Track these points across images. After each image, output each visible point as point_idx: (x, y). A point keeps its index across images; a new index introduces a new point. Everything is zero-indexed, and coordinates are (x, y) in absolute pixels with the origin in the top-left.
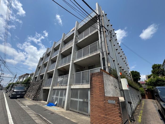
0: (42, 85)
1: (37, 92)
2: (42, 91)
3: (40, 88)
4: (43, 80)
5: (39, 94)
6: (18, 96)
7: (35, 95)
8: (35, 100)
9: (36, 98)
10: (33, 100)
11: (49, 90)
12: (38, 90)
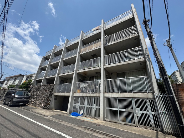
0: (53, 90)
1: (48, 99)
2: (53, 98)
3: (51, 94)
4: (54, 85)
5: (50, 101)
6: (20, 104)
7: (46, 103)
8: (46, 109)
9: (47, 106)
10: (44, 108)
11: (68, 97)
12: (49, 96)
